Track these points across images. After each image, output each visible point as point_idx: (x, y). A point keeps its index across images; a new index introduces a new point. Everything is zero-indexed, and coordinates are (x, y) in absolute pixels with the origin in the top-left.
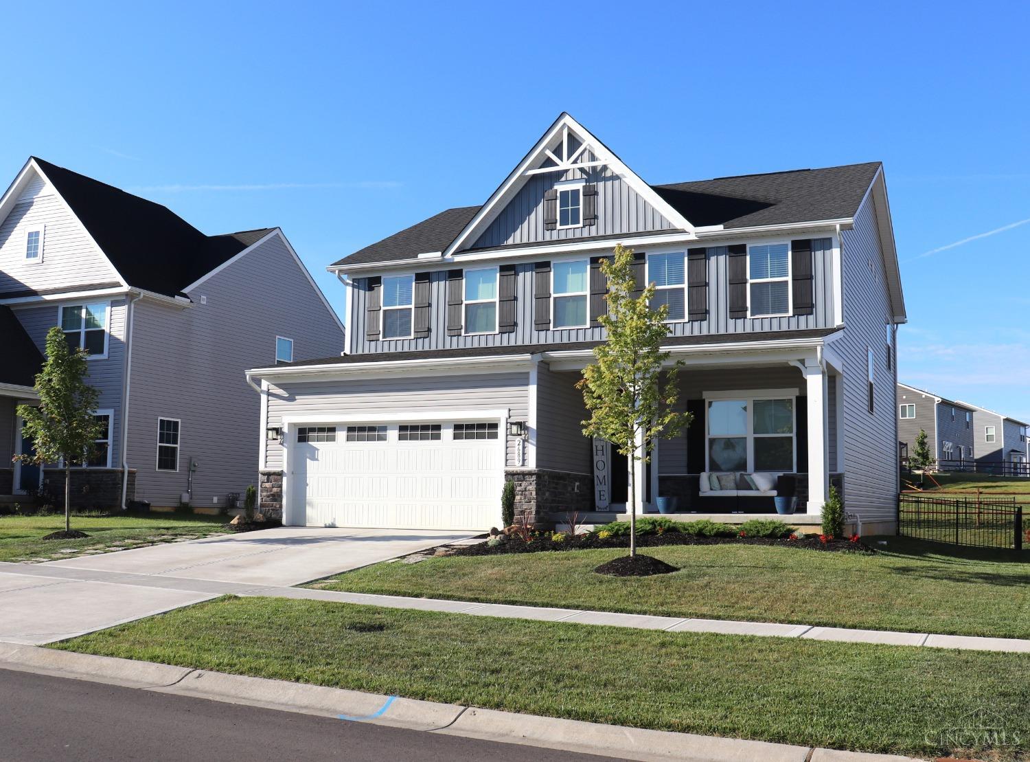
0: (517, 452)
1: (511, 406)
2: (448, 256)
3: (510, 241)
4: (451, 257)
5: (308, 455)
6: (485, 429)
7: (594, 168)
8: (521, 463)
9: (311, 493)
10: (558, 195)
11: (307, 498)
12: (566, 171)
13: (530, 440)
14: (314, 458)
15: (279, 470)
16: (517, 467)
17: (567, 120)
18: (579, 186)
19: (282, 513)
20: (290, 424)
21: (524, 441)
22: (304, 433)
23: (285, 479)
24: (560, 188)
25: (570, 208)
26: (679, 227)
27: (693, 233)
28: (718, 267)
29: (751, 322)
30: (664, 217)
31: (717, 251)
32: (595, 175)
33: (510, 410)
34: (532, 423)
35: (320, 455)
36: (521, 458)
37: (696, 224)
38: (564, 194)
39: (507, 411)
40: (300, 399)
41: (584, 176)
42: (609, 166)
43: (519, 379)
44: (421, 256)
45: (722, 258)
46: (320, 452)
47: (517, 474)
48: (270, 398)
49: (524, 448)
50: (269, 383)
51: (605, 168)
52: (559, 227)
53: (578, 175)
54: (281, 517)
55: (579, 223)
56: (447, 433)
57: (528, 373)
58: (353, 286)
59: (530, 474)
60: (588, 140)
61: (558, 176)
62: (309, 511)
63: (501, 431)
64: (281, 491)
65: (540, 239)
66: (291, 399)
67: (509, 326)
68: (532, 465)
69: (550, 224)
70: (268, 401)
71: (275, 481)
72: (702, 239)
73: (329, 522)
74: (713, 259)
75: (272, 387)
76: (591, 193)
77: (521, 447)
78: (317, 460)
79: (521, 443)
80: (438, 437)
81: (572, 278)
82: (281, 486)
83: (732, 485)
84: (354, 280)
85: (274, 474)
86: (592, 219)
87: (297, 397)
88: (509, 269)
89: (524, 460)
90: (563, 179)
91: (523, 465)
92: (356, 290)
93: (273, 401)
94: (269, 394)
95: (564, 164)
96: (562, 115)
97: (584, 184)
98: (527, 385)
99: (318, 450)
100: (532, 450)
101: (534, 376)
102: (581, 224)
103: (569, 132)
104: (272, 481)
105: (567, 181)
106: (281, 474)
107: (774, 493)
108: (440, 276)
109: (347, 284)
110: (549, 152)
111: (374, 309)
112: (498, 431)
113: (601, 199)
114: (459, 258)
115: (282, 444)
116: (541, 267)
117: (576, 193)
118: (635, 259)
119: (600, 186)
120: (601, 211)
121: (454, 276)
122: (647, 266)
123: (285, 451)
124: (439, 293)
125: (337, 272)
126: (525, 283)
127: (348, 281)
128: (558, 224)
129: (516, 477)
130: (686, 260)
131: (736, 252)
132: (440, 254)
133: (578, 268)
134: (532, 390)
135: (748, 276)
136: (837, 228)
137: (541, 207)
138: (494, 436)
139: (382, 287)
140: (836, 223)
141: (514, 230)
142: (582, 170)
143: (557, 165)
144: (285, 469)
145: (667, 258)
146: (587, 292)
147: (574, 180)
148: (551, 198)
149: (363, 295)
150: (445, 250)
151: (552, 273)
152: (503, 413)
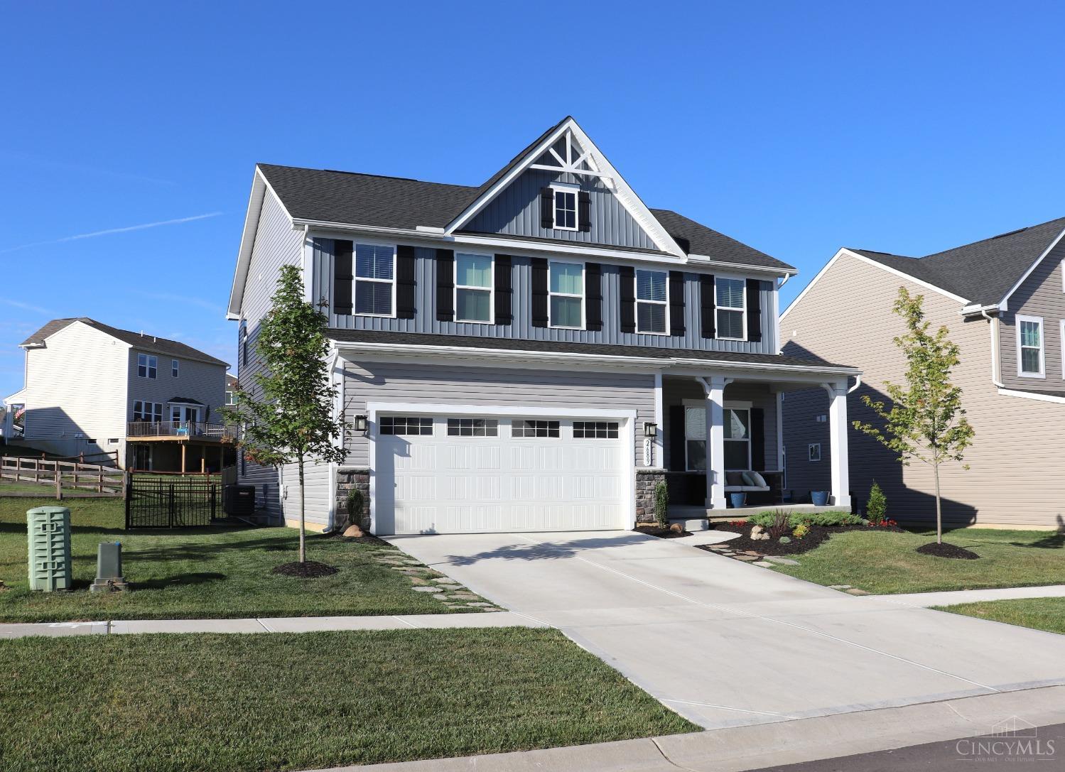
0: (645, 455)
1: (638, 407)
2: (449, 233)
3: (505, 230)
4: (450, 236)
5: (396, 450)
6: (607, 429)
7: (587, 177)
8: (650, 463)
9: (399, 494)
10: (554, 194)
11: (396, 500)
12: (562, 173)
13: (657, 441)
14: (404, 454)
15: (366, 467)
16: (646, 466)
17: (571, 124)
18: (575, 191)
19: (370, 520)
20: (378, 413)
21: (652, 441)
22: (391, 425)
23: (373, 480)
24: (556, 188)
25: (565, 210)
26: (663, 249)
27: (685, 258)
28: (692, 291)
29: (719, 341)
30: (650, 239)
31: (693, 277)
32: (589, 184)
33: (637, 411)
34: (659, 424)
35: (413, 450)
36: (650, 458)
37: (685, 251)
38: (560, 195)
39: (635, 411)
40: (391, 383)
41: (578, 183)
42: (601, 178)
43: (645, 381)
44: (419, 228)
45: (696, 284)
46: (411, 446)
47: (649, 473)
48: (348, 379)
49: (652, 447)
50: (345, 360)
51: (597, 179)
52: (555, 226)
53: (573, 180)
54: (369, 525)
55: (574, 226)
56: (566, 431)
57: (653, 376)
58: (315, 247)
59: (661, 473)
60: (589, 150)
61: (554, 176)
62: (398, 515)
63: (625, 432)
64: (368, 493)
65: (537, 235)
66: (379, 381)
67: (504, 317)
68: (659, 465)
69: (546, 223)
70: (345, 382)
71: (360, 481)
72: (690, 265)
73: (426, 528)
74: (690, 283)
75: (350, 365)
76: (585, 200)
77: (650, 447)
78: (409, 456)
79: (650, 444)
80: (555, 434)
82: (368, 488)
84: (315, 239)
85: (361, 473)
86: (585, 226)
87: (387, 380)
88: (505, 262)
89: (652, 460)
90: (559, 180)
91: (651, 465)
92: (319, 252)
93: (351, 382)
94: (345, 373)
95: (568, 167)
96: (567, 119)
97: (579, 190)
98: (654, 387)
99: (409, 444)
100: (659, 451)
101: (659, 380)
102: (576, 229)
103: (573, 137)
104: (353, 483)
105: (562, 183)
106: (367, 473)
107: (768, 489)
108: (426, 253)
109: (306, 243)
110: (552, 151)
111: (342, 278)
112: (621, 430)
113: (593, 208)
114: (460, 239)
115: (368, 437)
116: (538, 264)
117: (571, 196)
118: (625, 271)
119: (593, 196)
120: (594, 219)
121: (444, 256)
122: (635, 279)
123: (372, 445)
124: (425, 270)
125: (306, 227)
126: (521, 276)
127: (308, 239)
128: (554, 224)
129: (646, 477)
130: (668, 280)
131: (706, 281)
132: (441, 230)
133: (574, 270)
134: (658, 392)
135: (715, 303)
136: (787, 275)
137: (537, 202)
138: (614, 435)
139: (354, 254)
140: (787, 272)
141: (510, 220)
142: (576, 175)
143: (559, 165)
144: (373, 467)
145: (652, 276)
146: (583, 295)
147: (568, 184)
148: (547, 196)
149: (328, 259)
150: (446, 227)
151: (549, 271)
152: (631, 414)
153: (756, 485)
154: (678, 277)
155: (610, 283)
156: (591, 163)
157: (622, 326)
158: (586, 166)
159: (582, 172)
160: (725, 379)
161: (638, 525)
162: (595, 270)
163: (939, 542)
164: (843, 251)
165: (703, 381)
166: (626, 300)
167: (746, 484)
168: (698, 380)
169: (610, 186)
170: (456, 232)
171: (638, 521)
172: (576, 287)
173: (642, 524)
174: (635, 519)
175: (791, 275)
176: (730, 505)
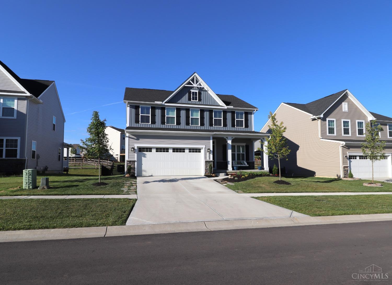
0: (208, 156)
1: (206, 145)
2: (163, 103)
3: (179, 102)
5: (142, 156)
6: (198, 150)
7: (201, 88)
9: (143, 166)
10: (192, 92)
12: (194, 87)
13: (211, 153)
14: (145, 157)
15: (134, 160)
16: (208, 159)
17: (196, 74)
18: (197, 91)
20: (137, 147)
21: (209, 153)
22: (141, 150)
23: (136, 163)
24: (192, 91)
25: (195, 96)
26: (221, 105)
27: (226, 107)
28: (229, 116)
29: (236, 128)
30: (217, 102)
31: (229, 112)
32: (201, 89)
34: (212, 149)
37: (227, 105)
39: (205, 146)
41: (198, 89)
43: (208, 138)
44: (155, 102)
45: (230, 114)
47: (208, 161)
48: (130, 139)
51: (203, 88)
54: (135, 174)
55: (197, 100)
56: (187, 151)
57: (210, 137)
58: (130, 107)
59: (211, 161)
60: (201, 80)
61: (192, 88)
63: (203, 151)
64: (135, 166)
65: (187, 103)
66: (138, 139)
67: (178, 123)
68: (211, 159)
69: (190, 99)
70: (129, 139)
71: (133, 163)
72: (228, 109)
73: (150, 175)
74: (228, 113)
75: (130, 135)
76: (200, 94)
77: (209, 155)
78: (146, 157)
80: (184, 152)
81: (195, 114)
82: (135, 165)
83: (237, 164)
84: (130, 105)
85: (133, 161)
86: (200, 100)
87: (140, 139)
88: (179, 110)
89: (209, 158)
90: (193, 89)
91: (209, 159)
92: (131, 108)
93: (131, 140)
94: (129, 137)
95: (195, 85)
96: (195, 73)
99: (146, 154)
100: (211, 156)
102: (198, 101)
103: (196, 77)
104: (131, 164)
105: (194, 89)
106: (134, 161)
107: (248, 165)
108: (158, 108)
109: (128, 106)
110: (191, 81)
111: (137, 114)
112: (201, 151)
113: (202, 95)
114: (166, 104)
115: (135, 152)
116: (187, 110)
117: (196, 93)
118: (211, 111)
119: (202, 92)
120: (202, 98)
121: (163, 109)
122: (213, 113)
123: (136, 155)
124: (158, 113)
125: (127, 102)
126: (183, 113)
127: (128, 105)
128: (192, 100)
129: (208, 162)
130: (222, 113)
131: (233, 113)
132: (161, 102)
133: (197, 111)
134: (211, 141)
135: (235, 118)
136: (255, 110)
137: (187, 95)
138: (200, 152)
139: (140, 109)
140: (255, 109)
141: (180, 99)
142: (197, 87)
143: (193, 85)
144: (136, 160)
145: (218, 112)
146: (199, 117)
147: (196, 90)
148: (190, 93)
149: (133, 110)
150: (163, 101)
151: (190, 112)
152: (204, 146)
153: (245, 164)
154: (225, 112)
155: (207, 114)
156: (201, 84)
157: (210, 125)
158: (200, 85)
159: (199, 86)
160: (232, 138)
161: (206, 174)
162: (202, 111)
163: (280, 180)
164: (282, 103)
165: (226, 138)
166: (211, 118)
167: (242, 164)
168: (224, 138)
169: (207, 90)
170: (166, 103)
171: (206, 173)
172: (198, 116)
173: (207, 174)
174: (205, 173)
175: (257, 110)
176: (233, 169)
